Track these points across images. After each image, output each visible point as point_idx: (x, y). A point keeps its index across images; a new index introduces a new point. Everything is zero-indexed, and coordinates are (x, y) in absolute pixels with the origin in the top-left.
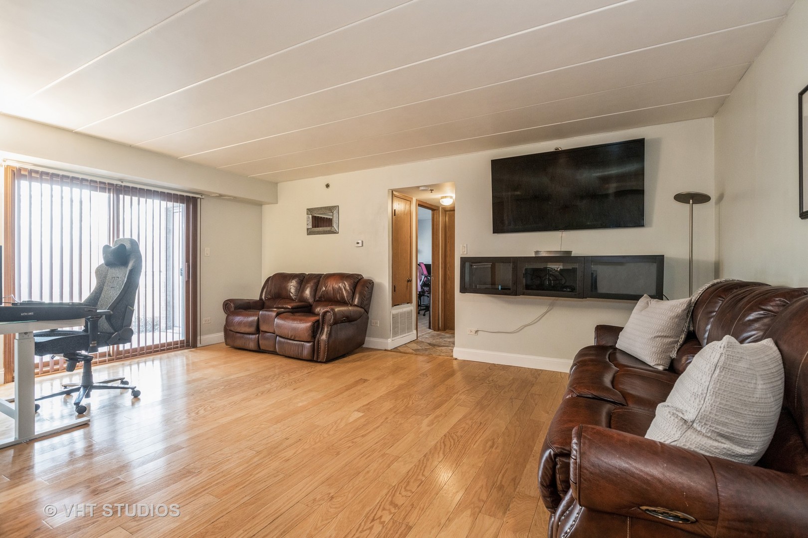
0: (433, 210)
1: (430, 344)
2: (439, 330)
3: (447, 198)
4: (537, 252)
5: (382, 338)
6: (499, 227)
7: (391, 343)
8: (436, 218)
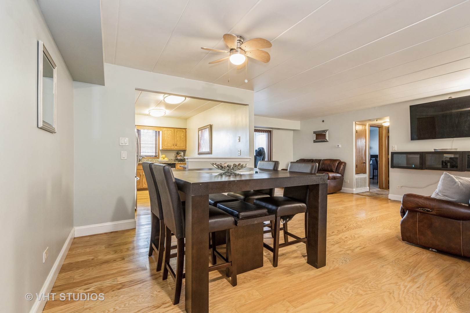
0: (379, 127)
1: (377, 194)
2: (383, 189)
3: (386, 122)
4: (434, 149)
5: (350, 188)
6: (414, 137)
7: (355, 190)
8: (382, 131)
